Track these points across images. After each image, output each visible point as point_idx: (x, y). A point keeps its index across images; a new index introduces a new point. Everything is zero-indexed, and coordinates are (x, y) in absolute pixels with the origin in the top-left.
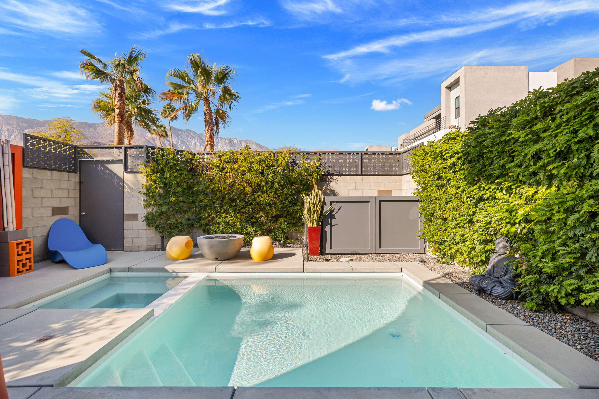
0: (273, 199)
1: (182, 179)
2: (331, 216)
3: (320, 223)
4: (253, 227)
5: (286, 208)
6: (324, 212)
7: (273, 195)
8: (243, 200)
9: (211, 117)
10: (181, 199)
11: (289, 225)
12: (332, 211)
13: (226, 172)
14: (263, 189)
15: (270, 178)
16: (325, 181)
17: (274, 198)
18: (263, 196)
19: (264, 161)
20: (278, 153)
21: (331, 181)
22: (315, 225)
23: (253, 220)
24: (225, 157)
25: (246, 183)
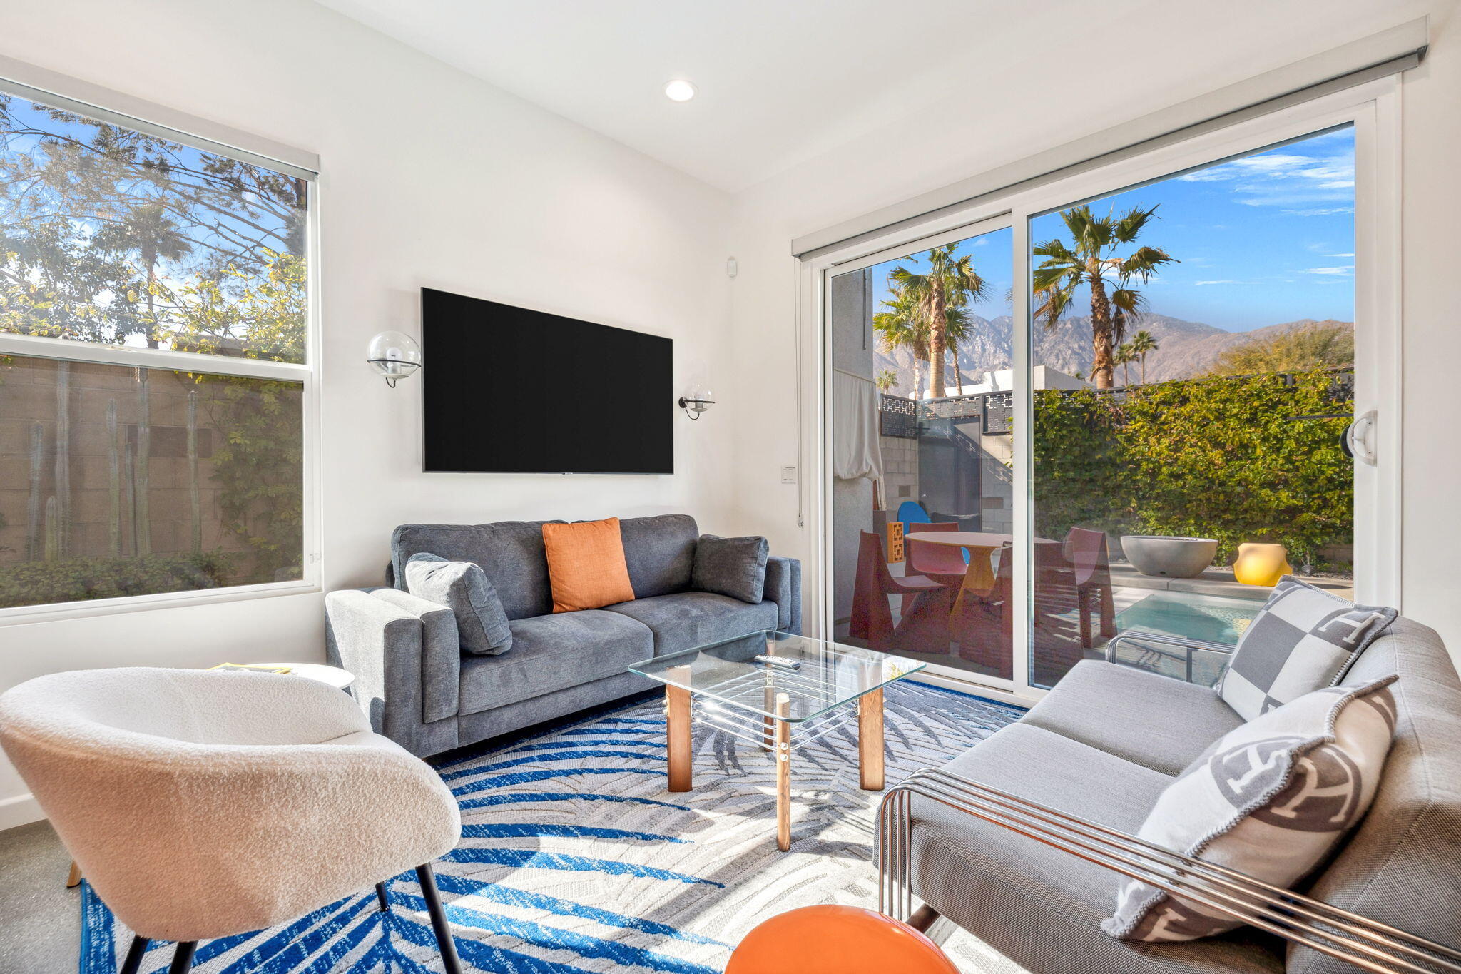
0: (1280, 473)
1: (1073, 439)
5: (1318, 492)
7: (1282, 465)
8: (1201, 475)
9: (1106, 313)
10: (1072, 474)
11: (1327, 530)
13: (1163, 423)
14: (1254, 453)
15: (1273, 428)
17: (1282, 471)
18: (1252, 467)
19: (1257, 395)
20: (1294, 375)
23: (1228, 516)
24: (1161, 394)
25: (1210, 441)
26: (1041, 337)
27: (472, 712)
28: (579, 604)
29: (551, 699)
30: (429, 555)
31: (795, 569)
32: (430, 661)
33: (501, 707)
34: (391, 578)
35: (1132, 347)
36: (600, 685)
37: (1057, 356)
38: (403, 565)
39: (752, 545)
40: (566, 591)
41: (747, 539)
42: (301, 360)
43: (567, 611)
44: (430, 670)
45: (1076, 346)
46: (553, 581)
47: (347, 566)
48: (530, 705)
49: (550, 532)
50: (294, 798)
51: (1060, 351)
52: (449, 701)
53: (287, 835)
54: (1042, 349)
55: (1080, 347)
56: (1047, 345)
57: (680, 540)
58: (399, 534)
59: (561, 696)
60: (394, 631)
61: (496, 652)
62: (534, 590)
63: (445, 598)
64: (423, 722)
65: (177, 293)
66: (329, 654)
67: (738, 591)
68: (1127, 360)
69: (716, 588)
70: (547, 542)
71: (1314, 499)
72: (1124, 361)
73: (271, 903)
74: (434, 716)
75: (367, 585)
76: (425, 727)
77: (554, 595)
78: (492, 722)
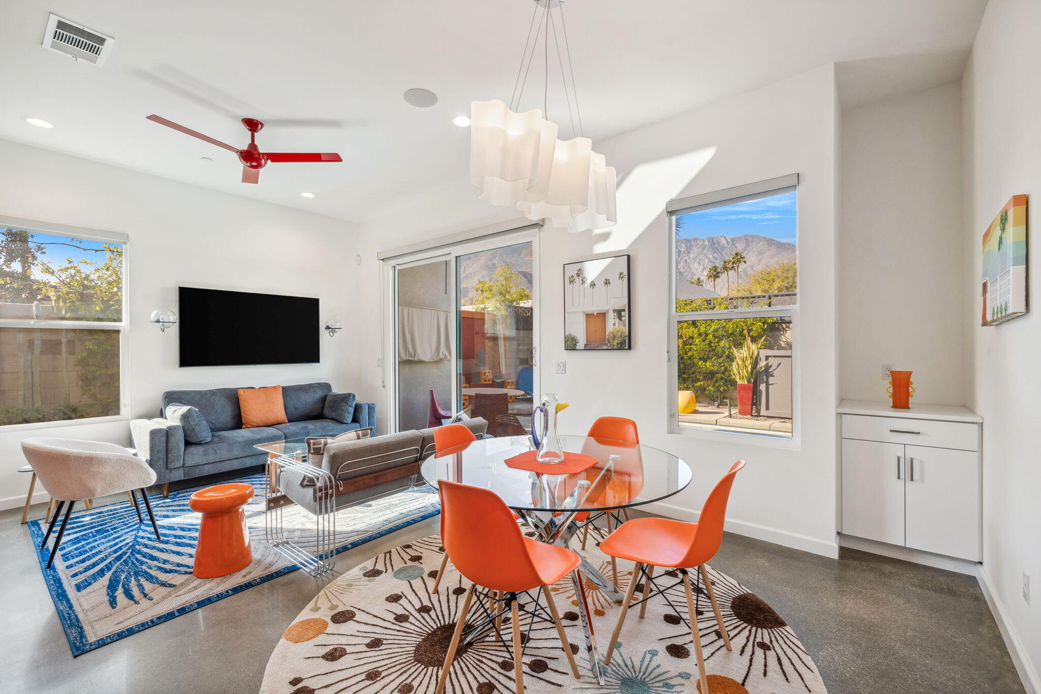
2: (767, 372)
3: (752, 380)
4: (684, 384)
6: (758, 367)
11: (727, 383)
12: (768, 367)
16: (778, 330)
21: (786, 331)
22: (746, 383)
26: (689, 250)
27: (190, 465)
28: (255, 424)
29: (230, 462)
30: (178, 404)
31: (371, 408)
32: (170, 445)
33: (204, 464)
34: (162, 414)
35: (731, 261)
36: (255, 457)
37: (699, 263)
38: (165, 408)
39: (346, 397)
40: (249, 419)
41: (345, 394)
42: (120, 320)
43: (249, 428)
44: (170, 448)
45: (711, 256)
46: (243, 414)
47: (142, 409)
48: (219, 464)
49: (242, 393)
50: (102, 464)
51: (701, 259)
52: (178, 460)
53: (100, 473)
54: (689, 258)
55: (714, 257)
56: (692, 255)
57: (319, 394)
58: (165, 395)
59: (234, 461)
60: (154, 434)
61: (202, 442)
62: (234, 418)
63: (179, 421)
64: (167, 468)
65: (55, 270)
66: (130, 443)
67: (338, 418)
68: (728, 270)
69: (330, 417)
70: (240, 397)
71: (721, 367)
72: (727, 270)
73: (96, 490)
74: (171, 466)
75: (149, 416)
76: (168, 471)
77: (243, 421)
78: (200, 470)
